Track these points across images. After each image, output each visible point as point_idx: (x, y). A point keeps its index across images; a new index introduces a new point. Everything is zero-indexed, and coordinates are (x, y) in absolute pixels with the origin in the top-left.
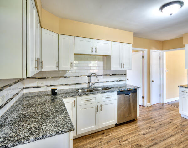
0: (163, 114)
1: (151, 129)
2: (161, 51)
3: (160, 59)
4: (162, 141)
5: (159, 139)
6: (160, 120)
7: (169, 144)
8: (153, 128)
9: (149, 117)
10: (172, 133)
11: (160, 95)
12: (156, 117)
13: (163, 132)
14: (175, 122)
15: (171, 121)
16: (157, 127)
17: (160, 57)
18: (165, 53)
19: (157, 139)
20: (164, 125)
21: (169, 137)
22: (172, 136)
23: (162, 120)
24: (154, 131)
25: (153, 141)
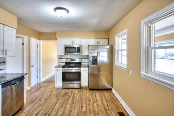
0: (43, 91)
1: (40, 107)
2: (38, 41)
3: (38, 47)
4: (52, 111)
5: (50, 110)
6: (44, 97)
7: (57, 109)
8: (41, 105)
9: (34, 99)
10: (56, 101)
11: (38, 76)
12: (39, 96)
13: (50, 104)
14: (54, 93)
15: (51, 94)
16: (44, 102)
17: (38, 45)
18: (42, 42)
19: (48, 112)
20: (48, 99)
21: (55, 105)
22: (56, 103)
23: (45, 95)
24: (43, 107)
25: (46, 115)
